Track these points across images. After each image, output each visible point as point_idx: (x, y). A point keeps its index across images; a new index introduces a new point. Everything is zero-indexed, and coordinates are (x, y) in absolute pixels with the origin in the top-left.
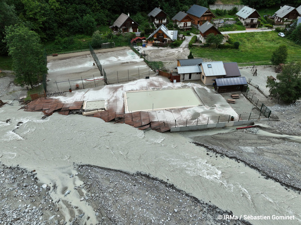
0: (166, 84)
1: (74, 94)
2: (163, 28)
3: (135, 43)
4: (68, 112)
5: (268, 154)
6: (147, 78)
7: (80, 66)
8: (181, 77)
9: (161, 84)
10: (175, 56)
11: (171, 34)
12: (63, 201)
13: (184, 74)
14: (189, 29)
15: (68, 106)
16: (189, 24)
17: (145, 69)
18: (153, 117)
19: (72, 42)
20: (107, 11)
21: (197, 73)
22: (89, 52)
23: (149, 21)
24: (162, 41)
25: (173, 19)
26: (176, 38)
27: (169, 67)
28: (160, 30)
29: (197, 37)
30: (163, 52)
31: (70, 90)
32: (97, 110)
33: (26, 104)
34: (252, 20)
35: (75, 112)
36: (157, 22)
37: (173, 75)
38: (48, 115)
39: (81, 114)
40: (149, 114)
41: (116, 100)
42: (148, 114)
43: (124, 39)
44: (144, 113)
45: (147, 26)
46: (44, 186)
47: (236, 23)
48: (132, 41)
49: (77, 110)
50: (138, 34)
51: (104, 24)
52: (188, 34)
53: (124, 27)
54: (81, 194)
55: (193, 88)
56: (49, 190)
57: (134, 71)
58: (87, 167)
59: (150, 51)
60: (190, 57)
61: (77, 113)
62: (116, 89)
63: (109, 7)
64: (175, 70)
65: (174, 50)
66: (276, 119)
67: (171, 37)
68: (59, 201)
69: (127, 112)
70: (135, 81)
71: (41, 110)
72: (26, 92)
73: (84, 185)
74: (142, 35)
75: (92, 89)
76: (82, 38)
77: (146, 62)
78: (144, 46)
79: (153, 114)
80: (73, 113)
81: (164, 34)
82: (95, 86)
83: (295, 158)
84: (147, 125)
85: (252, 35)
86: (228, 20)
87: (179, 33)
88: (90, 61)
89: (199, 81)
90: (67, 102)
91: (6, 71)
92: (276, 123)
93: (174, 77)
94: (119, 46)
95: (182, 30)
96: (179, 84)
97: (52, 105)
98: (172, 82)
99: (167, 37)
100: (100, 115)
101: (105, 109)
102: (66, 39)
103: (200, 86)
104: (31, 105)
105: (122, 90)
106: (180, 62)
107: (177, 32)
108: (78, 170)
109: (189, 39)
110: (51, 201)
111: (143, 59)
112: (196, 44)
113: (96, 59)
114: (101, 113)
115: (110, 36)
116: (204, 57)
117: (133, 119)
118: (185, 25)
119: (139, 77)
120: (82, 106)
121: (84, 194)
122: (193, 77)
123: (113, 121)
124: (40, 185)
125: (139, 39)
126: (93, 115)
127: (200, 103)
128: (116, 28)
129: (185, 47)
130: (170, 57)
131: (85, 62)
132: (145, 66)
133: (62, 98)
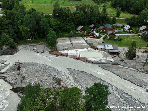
0: (93, 51)
1: (65, 51)
2: (94, 32)
3: (84, 36)
5: (119, 71)
6: (87, 48)
7: (65, 43)
8: (98, 49)
9: (91, 50)
10: (98, 42)
11: (97, 34)
12: (64, 74)
13: (99, 48)
14: (104, 32)
16: (104, 31)
17: (87, 45)
18: (88, 59)
19: (63, 35)
20: (75, 25)
21: (104, 48)
22: (68, 38)
23: (90, 28)
24: (93, 36)
25: (99, 28)
26: (99, 36)
27: (95, 45)
28: (93, 33)
29: (106, 36)
30: (94, 40)
31: (64, 50)
33: (51, 52)
34: (129, 31)
36: (92, 29)
37: (96, 48)
38: (58, 56)
41: (77, 54)
42: (86, 58)
43: (80, 35)
45: (89, 31)
47: (123, 31)
48: (83, 36)
49: (66, 55)
50: (85, 33)
51: (74, 29)
52: (104, 34)
53: (80, 31)
55: (102, 53)
56: (61, 72)
57: (83, 46)
58: (70, 69)
59: (89, 39)
60: (103, 42)
61: (66, 56)
62: (77, 51)
63: (76, 23)
64: (96, 47)
65: (98, 40)
66: (126, 63)
67: (97, 35)
69: (80, 57)
70: (83, 49)
71: (55, 54)
72: (50, 49)
73: (69, 72)
74: (87, 34)
76: (66, 33)
77: (87, 43)
78: (87, 38)
79: (88, 58)
80: (64, 56)
81: (94, 34)
82: (71, 49)
83: (127, 72)
84: (86, 61)
85: (128, 36)
86: (120, 30)
87: (100, 34)
88: (69, 41)
89: (104, 50)
90: (63, 53)
91: (43, 43)
92: (125, 64)
93: (96, 49)
94: (78, 37)
95: (102, 33)
96: (97, 51)
98: (95, 50)
99: (96, 35)
102: (61, 33)
103: (104, 52)
104: (53, 53)
105: (79, 51)
106: (99, 44)
107: (99, 33)
108: (67, 69)
109: (104, 36)
111: (86, 42)
112: (106, 38)
113: (71, 41)
114: (73, 57)
115: (75, 34)
116: (108, 43)
117: (82, 59)
118: (103, 31)
119: (85, 48)
121: (69, 74)
122: (102, 49)
123: (76, 59)
124: (58, 71)
125: (85, 35)
126: (70, 57)
127: (103, 57)
128: (78, 31)
129: (102, 39)
130: (96, 42)
131: (67, 42)
132: (87, 44)
133: (61, 52)
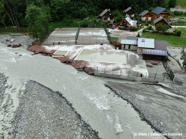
13: (125, 44)
16: (150, 19)
21: (135, 46)
25: (140, 15)
26: (135, 26)
28: (125, 19)
29: (151, 27)
32: (60, 55)
37: (117, 44)
40: (87, 63)
41: (74, 53)
52: (147, 25)
56: (7, 87)
67: (132, 24)
68: (7, 94)
73: (25, 90)
74: (114, 22)
75: (66, 45)
79: (90, 63)
81: (127, 22)
84: (82, 68)
98: (116, 49)
99: (129, 24)
105: (82, 48)
107: (136, 21)
111: (107, 35)
112: (148, 30)
114: (62, 57)
117: (77, 64)
118: (147, 19)
125: (111, 24)
126: (57, 58)
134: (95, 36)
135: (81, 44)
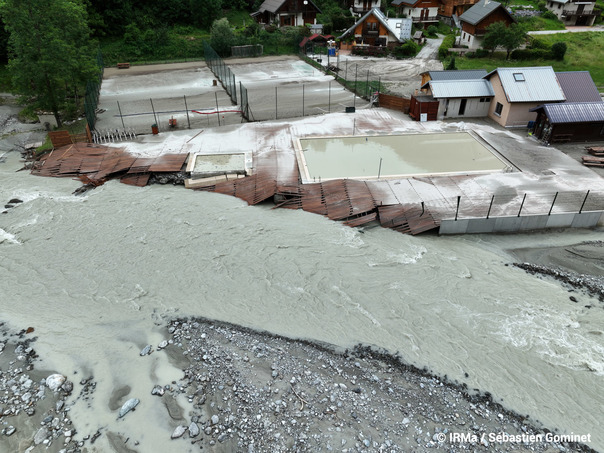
0: (401, 125)
1: (163, 138)
3: (311, 48)
4: (146, 179)
6: (350, 110)
8: (441, 107)
12: (110, 436)
13: (448, 100)
14: (433, 24)
15: (147, 164)
18: (384, 195)
21: (482, 99)
24: (375, 43)
26: (408, 36)
28: (371, 16)
32: (225, 174)
35: (164, 180)
37: (420, 100)
39: (182, 184)
40: (370, 186)
41: (274, 154)
42: (365, 187)
44: (355, 183)
45: (339, 13)
46: (54, 381)
47: (541, 15)
49: (172, 174)
50: (316, 28)
51: (238, 8)
53: (284, 14)
54: (176, 415)
56: (69, 393)
58: (196, 324)
61: (170, 182)
62: (272, 132)
67: (397, 33)
68: (98, 434)
69: (307, 179)
70: (321, 117)
73: (184, 383)
75: (210, 130)
76: (188, 32)
78: (333, 54)
79: (382, 186)
80: (158, 182)
81: (380, 26)
82: (220, 123)
84: (369, 213)
86: (521, 9)
88: (206, 77)
89: (486, 120)
90: (144, 156)
93: (422, 107)
95: (417, 26)
97: (104, 163)
98: (417, 119)
99: (388, 32)
100: (232, 188)
101: (245, 173)
103: (492, 129)
105: (289, 132)
106: (433, 75)
107: (409, 22)
110: (68, 433)
112: (457, 50)
113: (219, 75)
114: (236, 183)
115: (252, 31)
117: (327, 199)
118: (425, 15)
120: (185, 165)
121: (186, 416)
123: (270, 201)
124: (39, 377)
125: (320, 40)
126: (212, 188)
131: (195, 79)
132: (339, 89)
133: (132, 148)
134: (288, 83)
135: (271, 119)
